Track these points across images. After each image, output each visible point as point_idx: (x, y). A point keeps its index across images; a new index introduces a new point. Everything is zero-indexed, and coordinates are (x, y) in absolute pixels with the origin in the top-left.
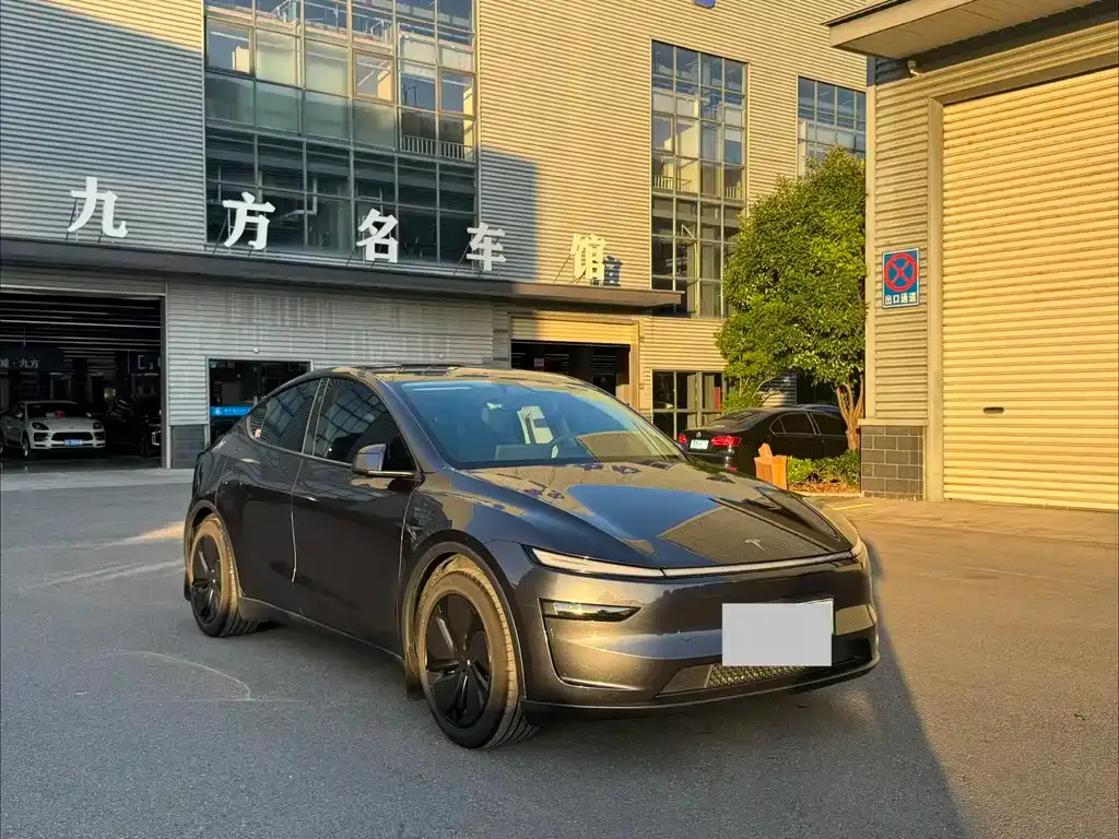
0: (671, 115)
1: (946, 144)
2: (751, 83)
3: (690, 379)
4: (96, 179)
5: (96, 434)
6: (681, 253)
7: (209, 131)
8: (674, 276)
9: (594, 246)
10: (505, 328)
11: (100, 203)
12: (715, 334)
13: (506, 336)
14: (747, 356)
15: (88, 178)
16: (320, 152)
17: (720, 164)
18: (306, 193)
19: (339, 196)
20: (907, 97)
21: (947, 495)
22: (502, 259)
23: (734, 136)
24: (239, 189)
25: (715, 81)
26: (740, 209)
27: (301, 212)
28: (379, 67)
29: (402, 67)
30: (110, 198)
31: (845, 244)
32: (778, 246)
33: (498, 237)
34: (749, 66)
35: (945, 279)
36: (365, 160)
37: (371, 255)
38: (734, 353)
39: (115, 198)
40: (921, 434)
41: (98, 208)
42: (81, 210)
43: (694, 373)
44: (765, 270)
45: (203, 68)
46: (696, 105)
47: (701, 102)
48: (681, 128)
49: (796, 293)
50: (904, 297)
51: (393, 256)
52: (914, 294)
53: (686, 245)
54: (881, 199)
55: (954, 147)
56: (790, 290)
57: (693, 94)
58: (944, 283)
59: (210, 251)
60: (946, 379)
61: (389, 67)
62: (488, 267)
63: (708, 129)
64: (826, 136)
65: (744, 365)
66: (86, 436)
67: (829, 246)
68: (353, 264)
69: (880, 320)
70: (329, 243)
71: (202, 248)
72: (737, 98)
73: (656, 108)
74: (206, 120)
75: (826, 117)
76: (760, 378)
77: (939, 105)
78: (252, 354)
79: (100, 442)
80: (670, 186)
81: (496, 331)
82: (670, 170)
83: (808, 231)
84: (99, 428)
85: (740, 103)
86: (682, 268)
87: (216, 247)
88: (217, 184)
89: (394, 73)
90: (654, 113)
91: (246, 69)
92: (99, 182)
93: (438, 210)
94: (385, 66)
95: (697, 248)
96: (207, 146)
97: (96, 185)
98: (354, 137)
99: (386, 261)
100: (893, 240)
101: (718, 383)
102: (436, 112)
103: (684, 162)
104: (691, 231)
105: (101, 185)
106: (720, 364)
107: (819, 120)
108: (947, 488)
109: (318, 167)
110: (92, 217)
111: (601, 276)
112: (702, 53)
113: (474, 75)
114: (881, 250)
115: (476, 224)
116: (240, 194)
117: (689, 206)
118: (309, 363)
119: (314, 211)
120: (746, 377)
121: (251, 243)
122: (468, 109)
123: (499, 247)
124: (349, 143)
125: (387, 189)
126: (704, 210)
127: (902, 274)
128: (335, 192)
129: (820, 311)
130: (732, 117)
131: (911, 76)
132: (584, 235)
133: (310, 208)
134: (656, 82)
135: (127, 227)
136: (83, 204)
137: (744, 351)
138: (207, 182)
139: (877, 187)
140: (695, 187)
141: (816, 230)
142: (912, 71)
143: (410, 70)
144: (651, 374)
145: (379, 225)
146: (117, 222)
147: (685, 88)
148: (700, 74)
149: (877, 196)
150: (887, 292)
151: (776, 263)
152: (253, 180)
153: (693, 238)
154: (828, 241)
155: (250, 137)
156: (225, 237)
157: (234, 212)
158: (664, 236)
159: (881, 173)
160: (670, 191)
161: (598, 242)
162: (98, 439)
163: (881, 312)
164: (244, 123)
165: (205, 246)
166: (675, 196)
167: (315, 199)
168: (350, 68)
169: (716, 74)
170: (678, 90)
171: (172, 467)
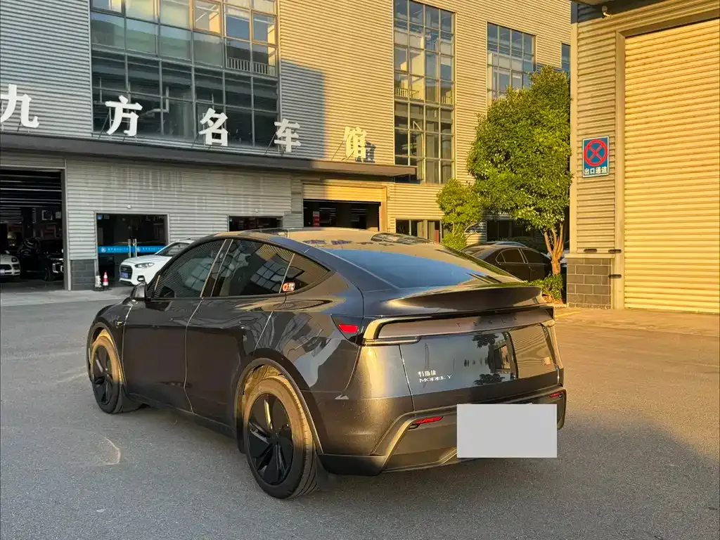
0: (405, 47)
1: (627, 65)
2: (458, 27)
3: (419, 225)
4: (16, 86)
5: (14, 265)
6: (413, 141)
7: (93, 53)
8: (409, 156)
9: (359, 135)
10: (299, 191)
11: (19, 103)
12: (437, 194)
13: (299, 196)
14: (459, 209)
15: (10, 85)
16: (171, 69)
17: (438, 81)
18: (162, 97)
19: (184, 100)
20: (600, 32)
21: (627, 306)
22: (298, 143)
23: (446, 62)
24: (117, 94)
25: (434, 25)
26: (450, 111)
27: (158, 110)
28: (210, 10)
29: (227, 11)
30: (26, 100)
31: (558, 133)
32: (510, 134)
33: (295, 129)
34: (456, 15)
35: (626, 157)
36: (202, 74)
37: (209, 140)
38: (449, 207)
39: (30, 99)
40: (610, 264)
41: (18, 107)
42: (5, 108)
43: (422, 221)
44: (500, 152)
45: (89, 8)
46: (422, 40)
47: (426, 38)
48: (412, 56)
49: (522, 167)
50: (598, 170)
51: (224, 141)
52: (605, 167)
53: (416, 135)
54: (581, 102)
55: (633, 66)
56: (518, 165)
57: (420, 32)
58: (626, 161)
59: (96, 137)
60: (626, 227)
61: (218, 10)
62: (289, 150)
63: (430, 56)
64: (504, 63)
65: (456, 215)
66: (7, 267)
67: (546, 135)
68: (196, 147)
69: (581, 186)
70: (177, 132)
71: (91, 135)
72: (448, 36)
73: (397, 42)
74: (92, 45)
75: (504, 50)
76: (467, 224)
77: (622, 37)
78: (126, 209)
79: (17, 271)
80: (406, 95)
81: (293, 193)
82: (405, 83)
83: (531, 124)
84: (16, 261)
85: (450, 40)
86: (413, 151)
87: (100, 135)
88: (99, 90)
89: (221, 14)
90: (395, 45)
91: (119, 10)
92: (18, 88)
93: (253, 110)
94: (215, 9)
95: (423, 137)
96: (92, 64)
97: (15, 91)
98: (195, 59)
99: (219, 145)
100: (590, 131)
101: (437, 227)
102: (250, 41)
103: (414, 79)
104: (419, 125)
105: (20, 91)
106: (439, 215)
107: (500, 52)
108: (627, 300)
109: (170, 79)
110: (13, 114)
111: (363, 155)
112: (426, 5)
113: (276, 16)
114: (580, 138)
115: (278, 119)
116: (118, 97)
117: (418, 108)
118: (166, 215)
119: (167, 110)
120: (457, 224)
121: (126, 132)
122: (271, 39)
123: (296, 136)
124: (191, 62)
125: (218, 95)
126: (428, 111)
127: (597, 153)
128: (182, 97)
129: (541, 180)
130: (444, 48)
131: (604, 16)
132: (353, 127)
133: (164, 107)
134: (397, 24)
135: (38, 120)
136: (7, 104)
137: (456, 206)
138: (93, 89)
139: (578, 94)
140: (421, 96)
141: (537, 123)
142: (604, 14)
143: (232, 12)
144: (395, 221)
145: (214, 120)
146: (31, 118)
147: (414, 28)
148: (424, 19)
149: (578, 100)
150: (586, 166)
151: (509, 146)
152: (125, 87)
153: (421, 130)
154: (546, 131)
155: (122, 57)
156: (107, 128)
157: (113, 110)
158: (402, 129)
159: (581, 84)
160: (406, 99)
161: (361, 133)
162: (16, 269)
163: (580, 180)
164: (118, 47)
165: (92, 134)
166: (409, 102)
167: (167, 101)
168: (191, 10)
169: (434, 19)
170: (410, 30)
171: (72, 289)
